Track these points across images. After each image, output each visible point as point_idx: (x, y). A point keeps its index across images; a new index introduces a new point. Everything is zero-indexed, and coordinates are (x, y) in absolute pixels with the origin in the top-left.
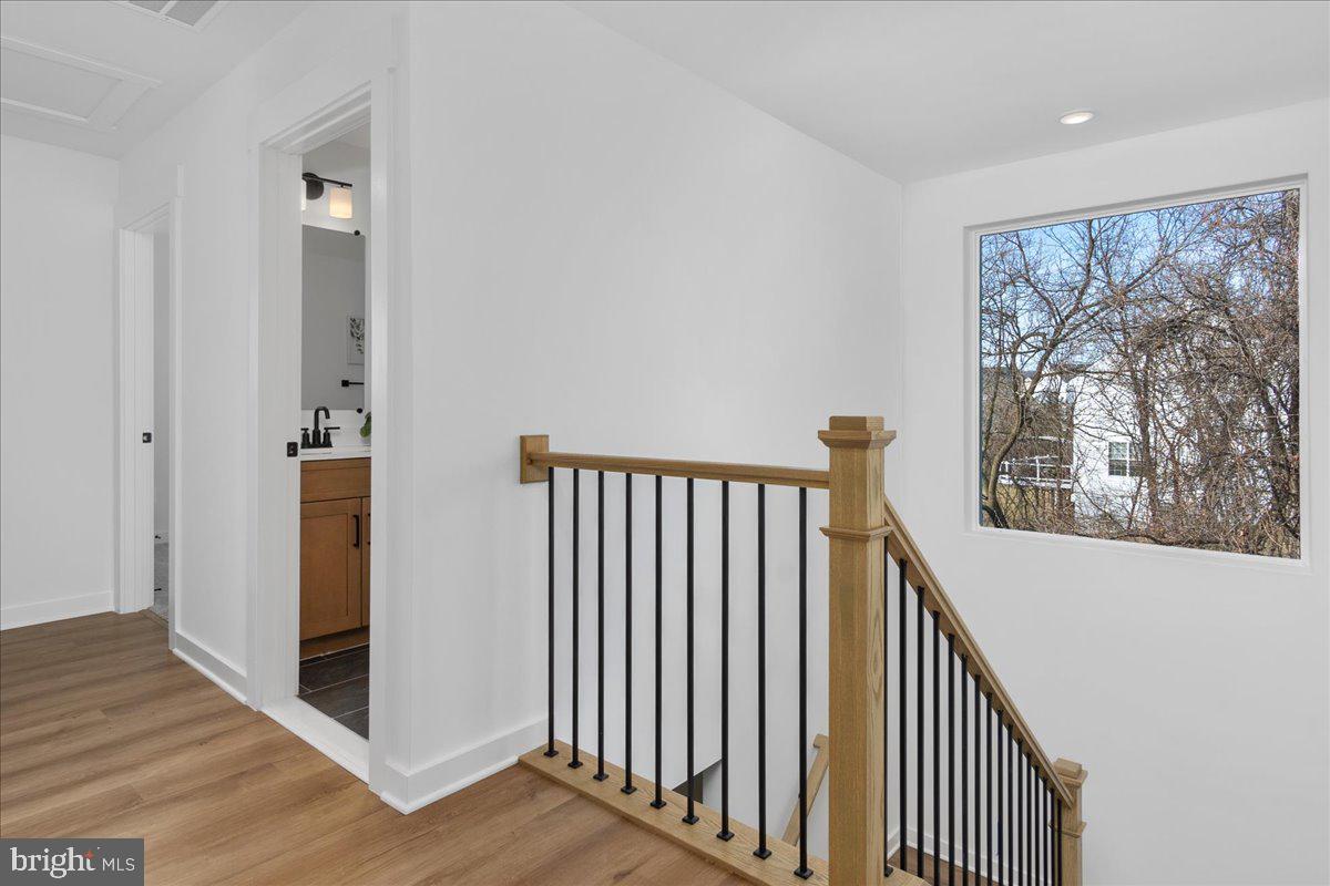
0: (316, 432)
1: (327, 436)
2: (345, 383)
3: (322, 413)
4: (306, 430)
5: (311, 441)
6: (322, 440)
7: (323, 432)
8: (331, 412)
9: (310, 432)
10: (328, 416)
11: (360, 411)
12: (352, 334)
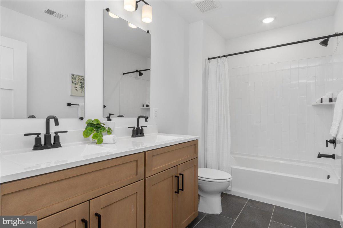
0: (47, 136)
1: (57, 138)
2: (69, 105)
3: (52, 121)
4: (38, 134)
5: (43, 143)
6: (52, 142)
7: (53, 135)
8: (60, 121)
9: (42, 137)
10: (57, 123)
11: (82, 118)
12: (72, 82)
